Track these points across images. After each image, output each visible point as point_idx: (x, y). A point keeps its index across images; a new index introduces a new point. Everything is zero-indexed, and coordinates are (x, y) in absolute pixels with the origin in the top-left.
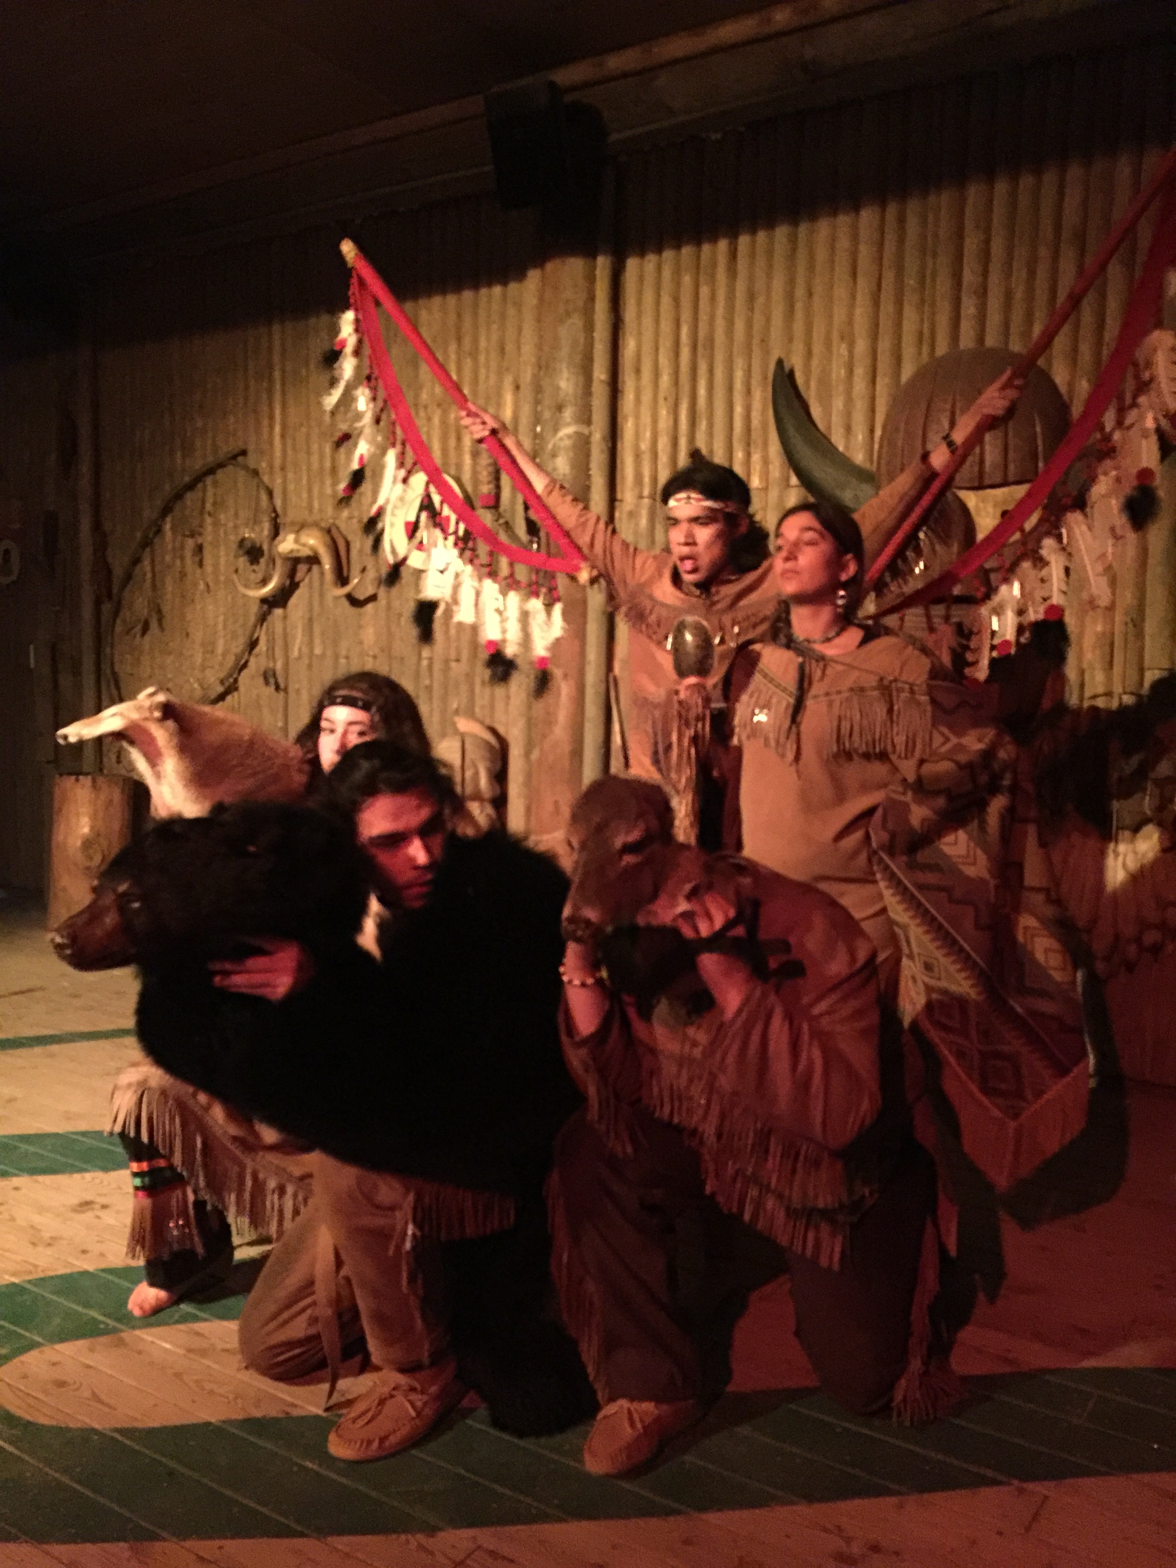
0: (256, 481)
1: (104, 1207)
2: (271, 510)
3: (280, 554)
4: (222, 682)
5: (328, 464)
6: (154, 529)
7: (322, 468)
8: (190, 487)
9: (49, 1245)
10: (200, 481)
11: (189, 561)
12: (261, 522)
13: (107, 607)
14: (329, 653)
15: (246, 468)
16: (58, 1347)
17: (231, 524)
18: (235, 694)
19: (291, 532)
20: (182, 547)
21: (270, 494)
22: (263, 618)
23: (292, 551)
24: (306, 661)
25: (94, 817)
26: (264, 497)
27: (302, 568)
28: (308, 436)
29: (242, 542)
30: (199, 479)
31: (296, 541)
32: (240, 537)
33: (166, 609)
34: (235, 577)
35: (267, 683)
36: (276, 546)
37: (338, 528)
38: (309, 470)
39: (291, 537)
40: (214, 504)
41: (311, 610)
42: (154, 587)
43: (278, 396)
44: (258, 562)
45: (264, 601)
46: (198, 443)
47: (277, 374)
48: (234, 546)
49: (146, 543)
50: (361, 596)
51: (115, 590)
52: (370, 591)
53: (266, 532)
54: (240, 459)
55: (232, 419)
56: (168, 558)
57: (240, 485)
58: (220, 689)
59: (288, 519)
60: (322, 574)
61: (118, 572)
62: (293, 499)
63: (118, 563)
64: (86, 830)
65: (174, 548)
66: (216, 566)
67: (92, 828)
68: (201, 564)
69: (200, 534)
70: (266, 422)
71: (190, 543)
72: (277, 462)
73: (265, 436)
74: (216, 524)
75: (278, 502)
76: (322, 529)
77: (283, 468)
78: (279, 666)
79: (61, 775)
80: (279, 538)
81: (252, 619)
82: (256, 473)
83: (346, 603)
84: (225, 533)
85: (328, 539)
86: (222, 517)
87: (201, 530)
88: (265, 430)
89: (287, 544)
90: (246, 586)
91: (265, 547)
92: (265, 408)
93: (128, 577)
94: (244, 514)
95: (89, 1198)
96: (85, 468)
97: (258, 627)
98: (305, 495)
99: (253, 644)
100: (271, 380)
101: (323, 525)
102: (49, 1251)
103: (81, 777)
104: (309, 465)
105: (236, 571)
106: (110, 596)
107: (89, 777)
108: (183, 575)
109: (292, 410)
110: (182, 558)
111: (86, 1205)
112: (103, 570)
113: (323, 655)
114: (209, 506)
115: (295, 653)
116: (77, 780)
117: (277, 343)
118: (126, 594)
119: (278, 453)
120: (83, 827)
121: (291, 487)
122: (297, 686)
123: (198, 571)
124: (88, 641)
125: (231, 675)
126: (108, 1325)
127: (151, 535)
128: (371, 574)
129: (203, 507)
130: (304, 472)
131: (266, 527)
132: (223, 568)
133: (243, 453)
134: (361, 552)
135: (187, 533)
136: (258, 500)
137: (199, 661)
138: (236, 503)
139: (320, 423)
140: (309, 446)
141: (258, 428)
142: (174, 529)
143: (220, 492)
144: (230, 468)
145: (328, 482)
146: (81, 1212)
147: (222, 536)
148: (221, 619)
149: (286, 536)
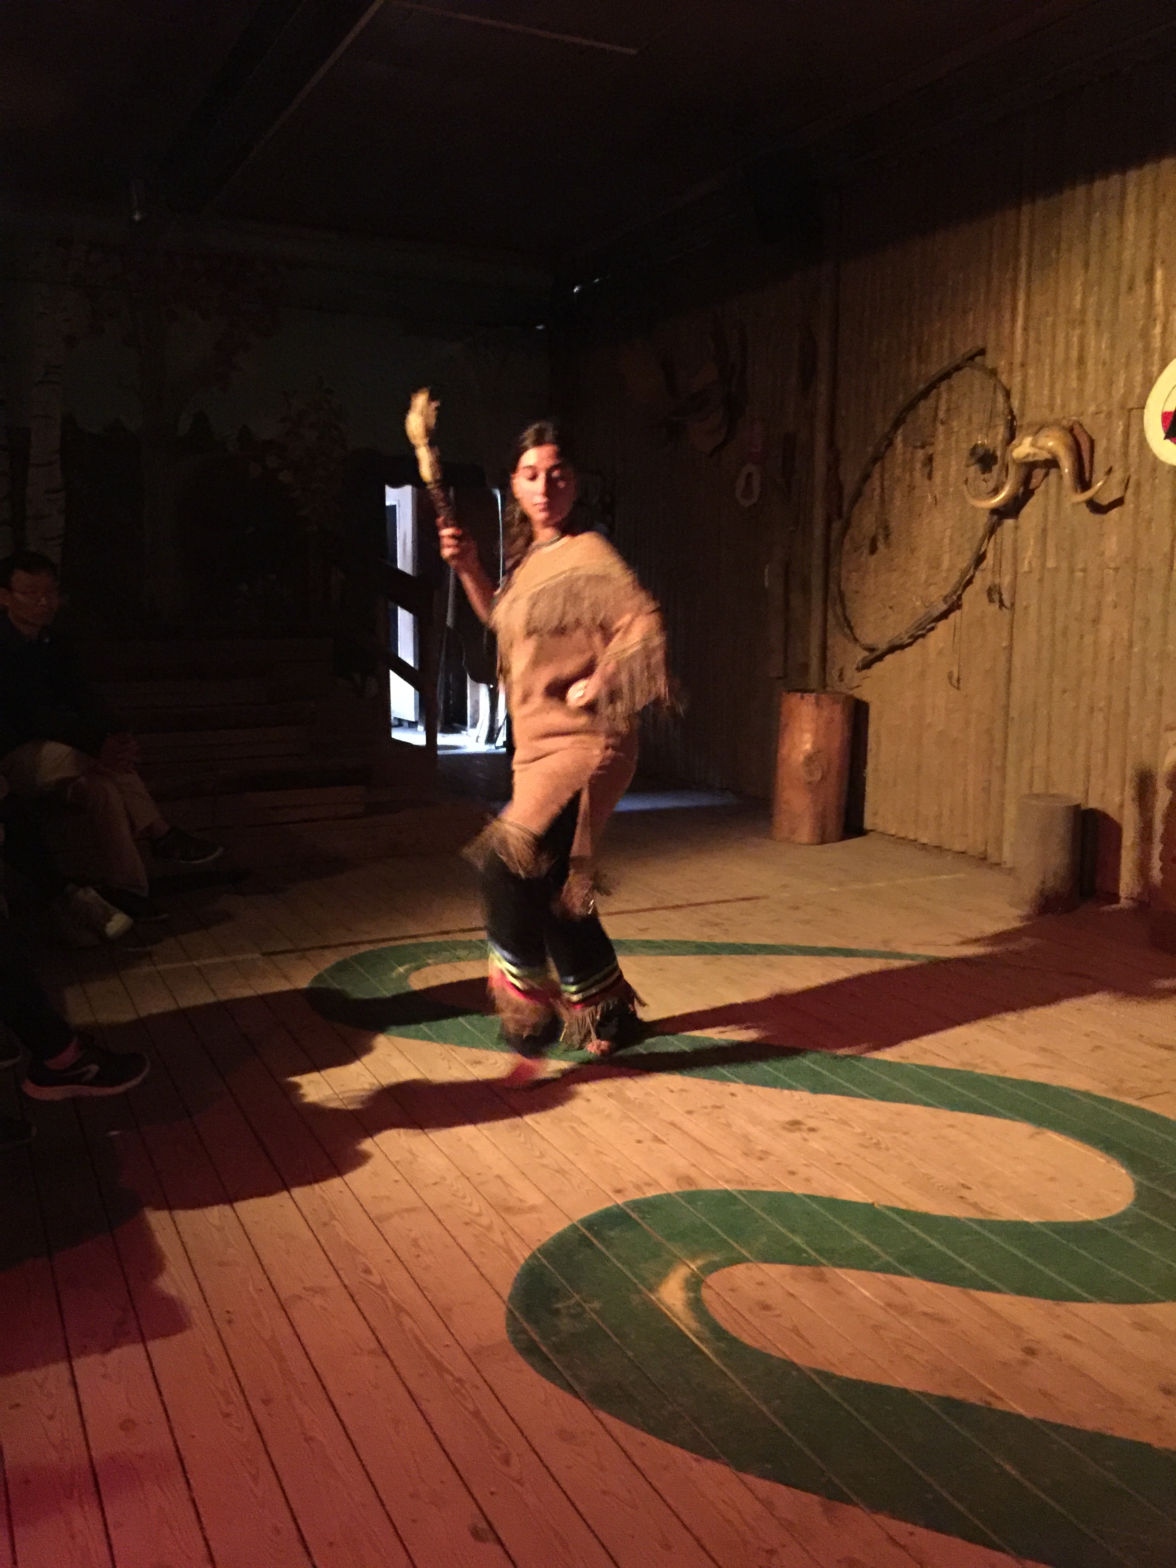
0: (992, 382)
1: (812, 1130)
2: (1006, 411)
3: (1014, 461)
4: (945, 600)
5: (1074, 354)
6: (886, 443)
7: (1067, 359)
8: (925, 394)
9: (761, 1159)
10: (935, 387)
11: (918, 475)
12: (996, 426)
13: (837, 525)
14: (1064, 565)
15: (983, 368)
16: (765, 1267)
17: (964, 431)
18: (958, 612)
19: (1029, 435)
20: (912, 459)
21: (1008, 394)
22: (992, 531)
24: (1036, 575)
25: (816, 734)
26: (1001, 398)
28: (1054, 324)
29: (973, 451)
30: (933, 385)
31: (1033, 445)
32: (973, 444)
33: (893, 524)
34: (965, 487)
35: (991, 601)
37: (1081, 425)
38: (1052, 364)
40: (948, 410)
41: (1045, 516)
42: (882, 501)
43: (1022, 284)
44: (990, 471)
45: (994, 511)
46: (935, 348)
47: (1023, 260)
48: (966, 454)
49: (878, 458)
50: (1105, 501)
51: (845, 508)
52: (1116, 495)
53: (1000, 437)
54: (978, 359)
55: (971, 318)
56: (898, 472)
57: (977, 387)
58: (944, 607)
59: (1027, 420)
61: (849, 489)
62: (1033, 397)
63: (850, 478)
64: (808, 747)
65: (904, 461)
66: (945, 478)
67: (814, 743)
68: (930, 477)
69: (932, 444)
70: (1007, 316)
71: (920, 454)
72: (1018, 359)
73: (1007, 331)
74: (949, 433)
75: (1015, 403)
76: (1064, 428)
77: (1023, 365)
78: (1006, 580)
79: (789, 692)
81: (980, 533)
82: (993, 373)
83: (1086, 510)
84: (957, 441)
85: (1069, 439)
86: (955, 424)
87: (932, 440)
88: (1007, 325)
90: (976, 496)
91: (999, 453)
92: (1007, 301)
93: (858, 494)
94: (979, 418)
95: (799, 1118)
96: (823, 388)
97: (986, 540)
98: (1046, 392)
99: (980, 558)
100: (1016, 269)
101: (1065, 423)
102: (760, 1165)
103: (805, 695)
104: (1053, 357)
105: (966, 481)
106: (840, 515)
107: (814, 694)
108: (912, 488)
109: (1037, 300)
110: (912, 470)
111: (795, 1125)
112: (835, 486)
113: (1057, 569)
114: (941, 415)
115: (1026, 568)
116: (802, 698)
117: (1025, 224)
118: (856, 510)
119: (1019, 347)
120: (806, 743)
121: (1031, 384)
122: (1025, 603)
123: (927, 482)
124: (817, 560)
125: (955, 592)
126: (811, 1255)
127: (883, 449)
128: (1118, 475)
129: (936, 415)
130: (1047, 367)
131: (1001, 431)
132: (952, 479)
133: (982, 352)
134: (1107, 451)
135: (919, 444)
136: (994, 401)
137: (923, 577)
138: (971, 407)
139: (1068, 309)
140: (1054, 337)
141: (999, 323)
142: (905, 441)
143: (954, 397)
144: (967, 370)
145: (1074, 375)
146: (790, 1131)
147: (953, 445)
148: (948, 533)
149: (1023, 439)
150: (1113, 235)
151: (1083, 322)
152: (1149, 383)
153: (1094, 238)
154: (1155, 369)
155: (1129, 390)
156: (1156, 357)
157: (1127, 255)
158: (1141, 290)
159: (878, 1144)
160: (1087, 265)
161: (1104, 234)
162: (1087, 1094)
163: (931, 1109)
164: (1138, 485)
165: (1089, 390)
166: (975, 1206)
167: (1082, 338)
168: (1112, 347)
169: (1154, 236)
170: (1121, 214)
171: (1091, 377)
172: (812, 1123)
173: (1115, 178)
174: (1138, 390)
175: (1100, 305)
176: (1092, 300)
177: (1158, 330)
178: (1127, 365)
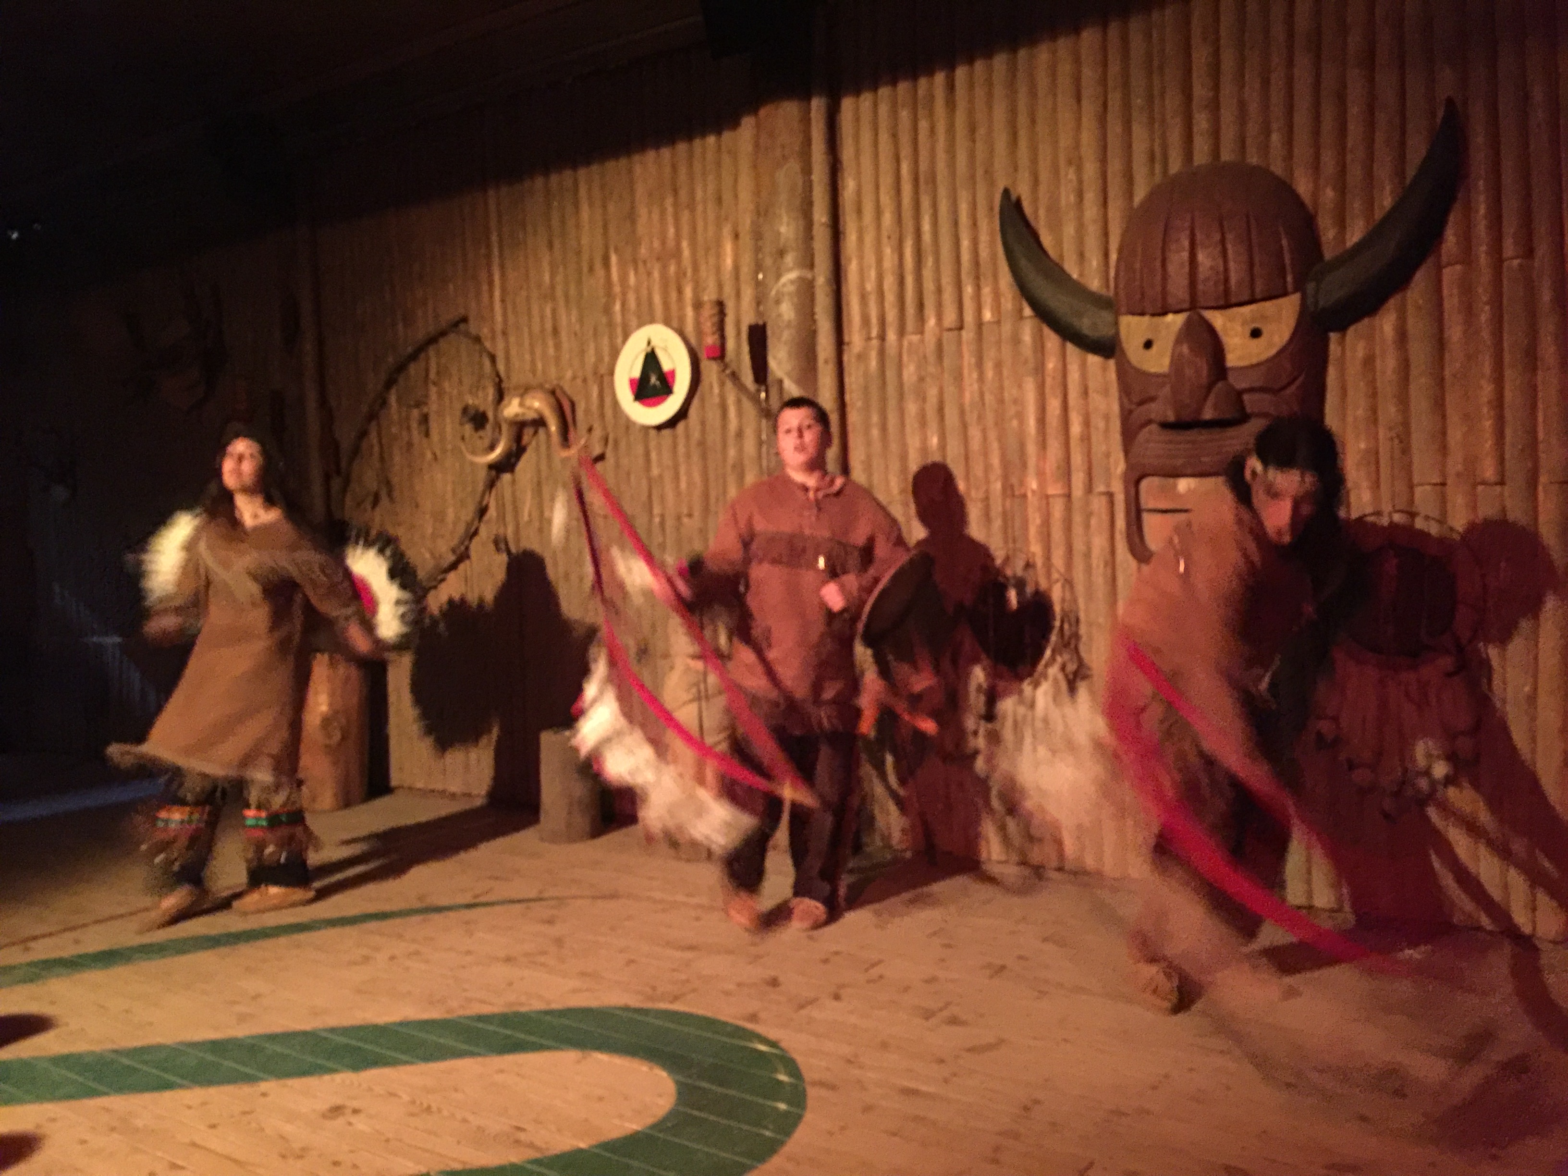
0: (477, 347)
1: (356, 1111)
2: (494, 374)
3: (506, 420)
4: (453, 551)
5: (549, 326)
6: (379, 402)
7: (543, 331)
8: (414, 357)
9: (301, 1157)
10: (423, 351)
11: (415, 433)
12: (484, 388)
13: (336, 483)
15: (467, 334)
17: (455, 392)
18: (467, 562)
19: (514, 396)
20: (408, 418)
21: (493, 359)
22: (491, 484)
23: (517, 415)
24: (537, 525)
25: (332, 695)
26: (487, 363)
27: (528, 432)
28: (528, 299)
29: (465, 410)
30: (421, 349)
31: (521, 405)
32: (464, 404)
33: (395, 480)
34: (462, 445)
35: (498, 549)
36: (502, 411)
37: (561, 388)
38: (530, 333)
39: (516, 402)
40: (438, 373)
41: (539, 471)
42: (382, 459)
43: (496, 261)
44: (484, 428)
45: (492, 466)
46: (420, 313)
47: (494, 238)
48: (458, 413)
49: (372, 416)
51: (344, 464)
52: (598, 450)
53: (489, 398)
54: (462, 326)
55: (451, 286)
56: (394, 430)
57: (463, 352)
58: (452, 558)
59: (513, 383)
60: (548, 434)
61: (346, 445)
62: (515, 362)
63: (345, 435)
64: (324, 708)
65: (400, 420)
66: (442, 434)
67: (330, 705)
68: (427, 434)
69: (425, 404)
70: (485, 287)
71: (415, 413)
72: (499, 327)
73: (486, 302)
74: (441, 394)
75: (501, 367)
76: (547, 391)
77: (504, 334)
78: (509, 530)
80: (505, 402)
81: (480, 487)
82: (478, 340)
84: (449, 401)
85: (553, 401)
86: (446, 385)
87: (426, 400)
88: (485, 297)
89: (512, 408)
90: (474, 453)
91: (490, 413)
92: (483, 275)
93: (356, 451)
94: (467, 381)
95: (338, 1101)
96: (309, 346)
97: (487, 494)
98: (527, 358)
99: (482, 511)
100: (489, 246)
101: (547, 386)
102: (299, 1164)
104: (530, 328)
105: (463, 439)
106: (338, 472)
108: (410, 445)
109: (511, 275)
110: (409, 428)
111: (336, 1111)
112: (331, 444)
114: (432, 375)
115: (526, 518)
117: (492, 207)
118: (355, 467)
119: (499, 318)
120: (321, 704)
121: (513, 352)
123: (425, 440)
125: (462, 543)
127: (376, 408)
128: (598, 433)
129: (427, 375)
130: (526, 335)
131: (491, 392)
132: (449, 437)
133: (464, 320)
134: (587, 411)
135: (412, 403)
136: (481, 366)
137: (429, 530)
138: (460, 370)
139: (539, 286)
140: (529, 309)
141: (478, 294)
142: (399, 400)
143: (443, 361)
144: (452, 336)
145: (551, 343)
146: (332, 1118)
147: (447, 404)
148: (449, 488)
149: (511, 398)
150: (571, 223)
151: (553, 298)
152: (615, 353)
153: (555, 222)
154: (619, 340)
155: (600, 359)
156: (619, 331)
157: (585, 241)
158: (600, 272)
159: (428, 1109)
160: (551, 246)
161: (563, 222)
162: (626, 1009)
163: (480, 1059)
164: (616, 442)
165: (565, 356)
166: (531, 1145)
167: (554, 311)
168: (581, 320)
169: (605, 227)
170: (576, 205)
171: (565, 346)
172: (355, 1104)
173: (568, 173)
174: (607, 359)
175: (566, 283)
176: (559, 278)
177: (617, 307)
178: (595, 334)
